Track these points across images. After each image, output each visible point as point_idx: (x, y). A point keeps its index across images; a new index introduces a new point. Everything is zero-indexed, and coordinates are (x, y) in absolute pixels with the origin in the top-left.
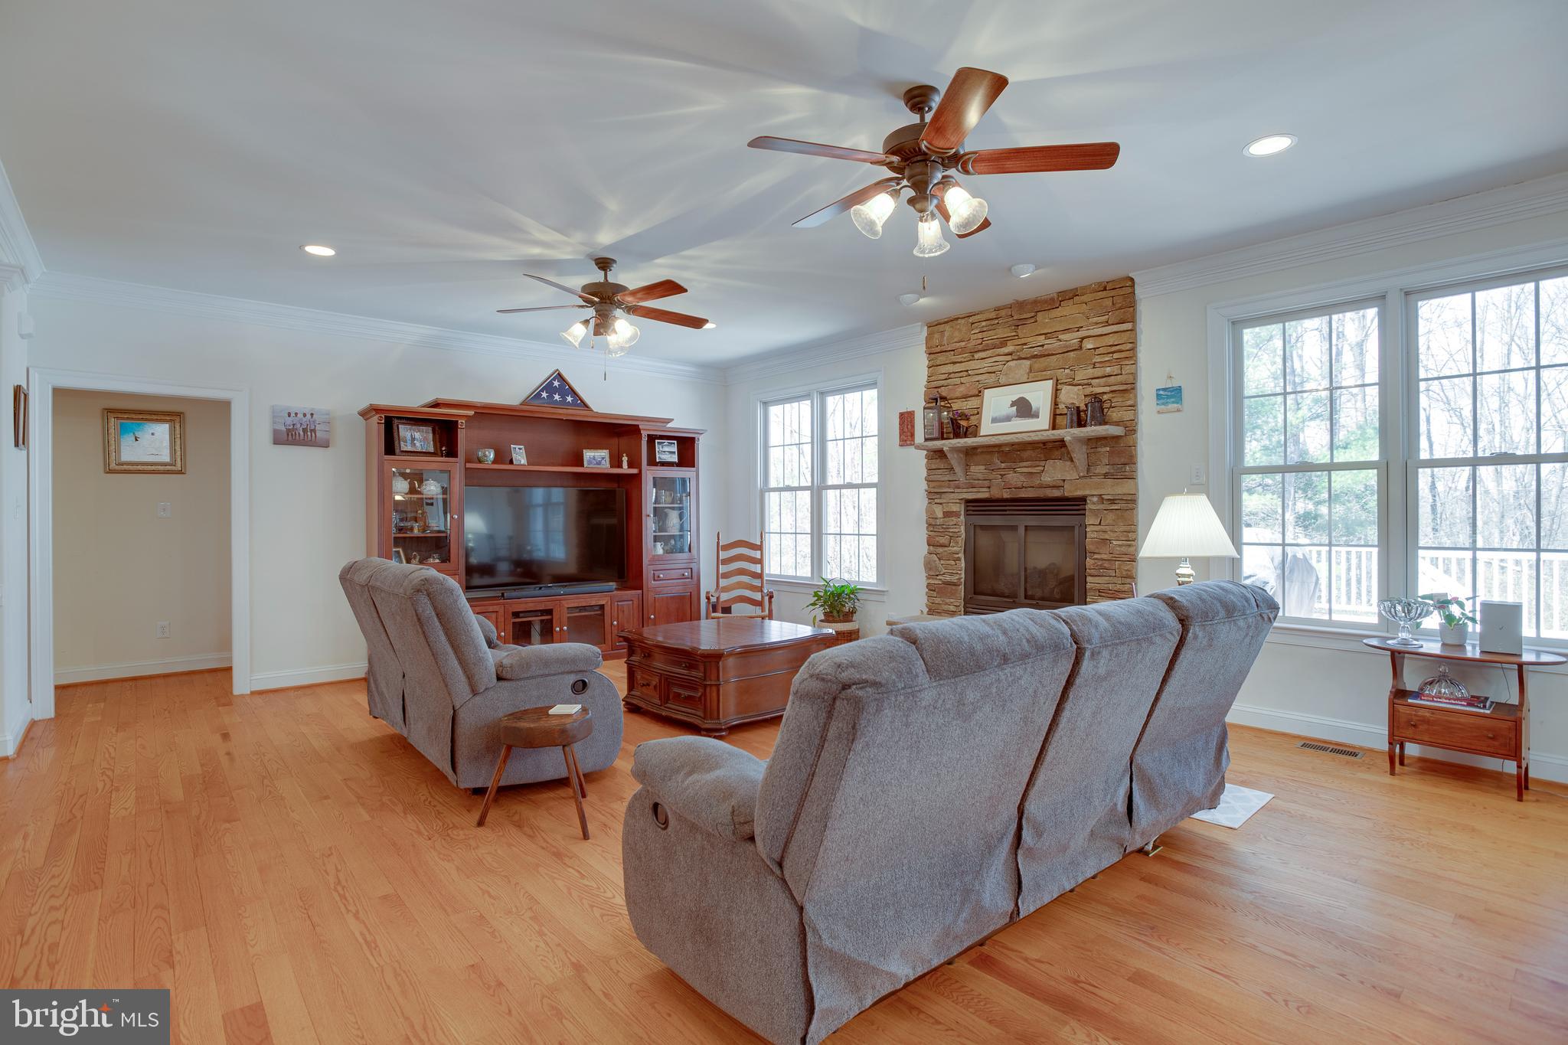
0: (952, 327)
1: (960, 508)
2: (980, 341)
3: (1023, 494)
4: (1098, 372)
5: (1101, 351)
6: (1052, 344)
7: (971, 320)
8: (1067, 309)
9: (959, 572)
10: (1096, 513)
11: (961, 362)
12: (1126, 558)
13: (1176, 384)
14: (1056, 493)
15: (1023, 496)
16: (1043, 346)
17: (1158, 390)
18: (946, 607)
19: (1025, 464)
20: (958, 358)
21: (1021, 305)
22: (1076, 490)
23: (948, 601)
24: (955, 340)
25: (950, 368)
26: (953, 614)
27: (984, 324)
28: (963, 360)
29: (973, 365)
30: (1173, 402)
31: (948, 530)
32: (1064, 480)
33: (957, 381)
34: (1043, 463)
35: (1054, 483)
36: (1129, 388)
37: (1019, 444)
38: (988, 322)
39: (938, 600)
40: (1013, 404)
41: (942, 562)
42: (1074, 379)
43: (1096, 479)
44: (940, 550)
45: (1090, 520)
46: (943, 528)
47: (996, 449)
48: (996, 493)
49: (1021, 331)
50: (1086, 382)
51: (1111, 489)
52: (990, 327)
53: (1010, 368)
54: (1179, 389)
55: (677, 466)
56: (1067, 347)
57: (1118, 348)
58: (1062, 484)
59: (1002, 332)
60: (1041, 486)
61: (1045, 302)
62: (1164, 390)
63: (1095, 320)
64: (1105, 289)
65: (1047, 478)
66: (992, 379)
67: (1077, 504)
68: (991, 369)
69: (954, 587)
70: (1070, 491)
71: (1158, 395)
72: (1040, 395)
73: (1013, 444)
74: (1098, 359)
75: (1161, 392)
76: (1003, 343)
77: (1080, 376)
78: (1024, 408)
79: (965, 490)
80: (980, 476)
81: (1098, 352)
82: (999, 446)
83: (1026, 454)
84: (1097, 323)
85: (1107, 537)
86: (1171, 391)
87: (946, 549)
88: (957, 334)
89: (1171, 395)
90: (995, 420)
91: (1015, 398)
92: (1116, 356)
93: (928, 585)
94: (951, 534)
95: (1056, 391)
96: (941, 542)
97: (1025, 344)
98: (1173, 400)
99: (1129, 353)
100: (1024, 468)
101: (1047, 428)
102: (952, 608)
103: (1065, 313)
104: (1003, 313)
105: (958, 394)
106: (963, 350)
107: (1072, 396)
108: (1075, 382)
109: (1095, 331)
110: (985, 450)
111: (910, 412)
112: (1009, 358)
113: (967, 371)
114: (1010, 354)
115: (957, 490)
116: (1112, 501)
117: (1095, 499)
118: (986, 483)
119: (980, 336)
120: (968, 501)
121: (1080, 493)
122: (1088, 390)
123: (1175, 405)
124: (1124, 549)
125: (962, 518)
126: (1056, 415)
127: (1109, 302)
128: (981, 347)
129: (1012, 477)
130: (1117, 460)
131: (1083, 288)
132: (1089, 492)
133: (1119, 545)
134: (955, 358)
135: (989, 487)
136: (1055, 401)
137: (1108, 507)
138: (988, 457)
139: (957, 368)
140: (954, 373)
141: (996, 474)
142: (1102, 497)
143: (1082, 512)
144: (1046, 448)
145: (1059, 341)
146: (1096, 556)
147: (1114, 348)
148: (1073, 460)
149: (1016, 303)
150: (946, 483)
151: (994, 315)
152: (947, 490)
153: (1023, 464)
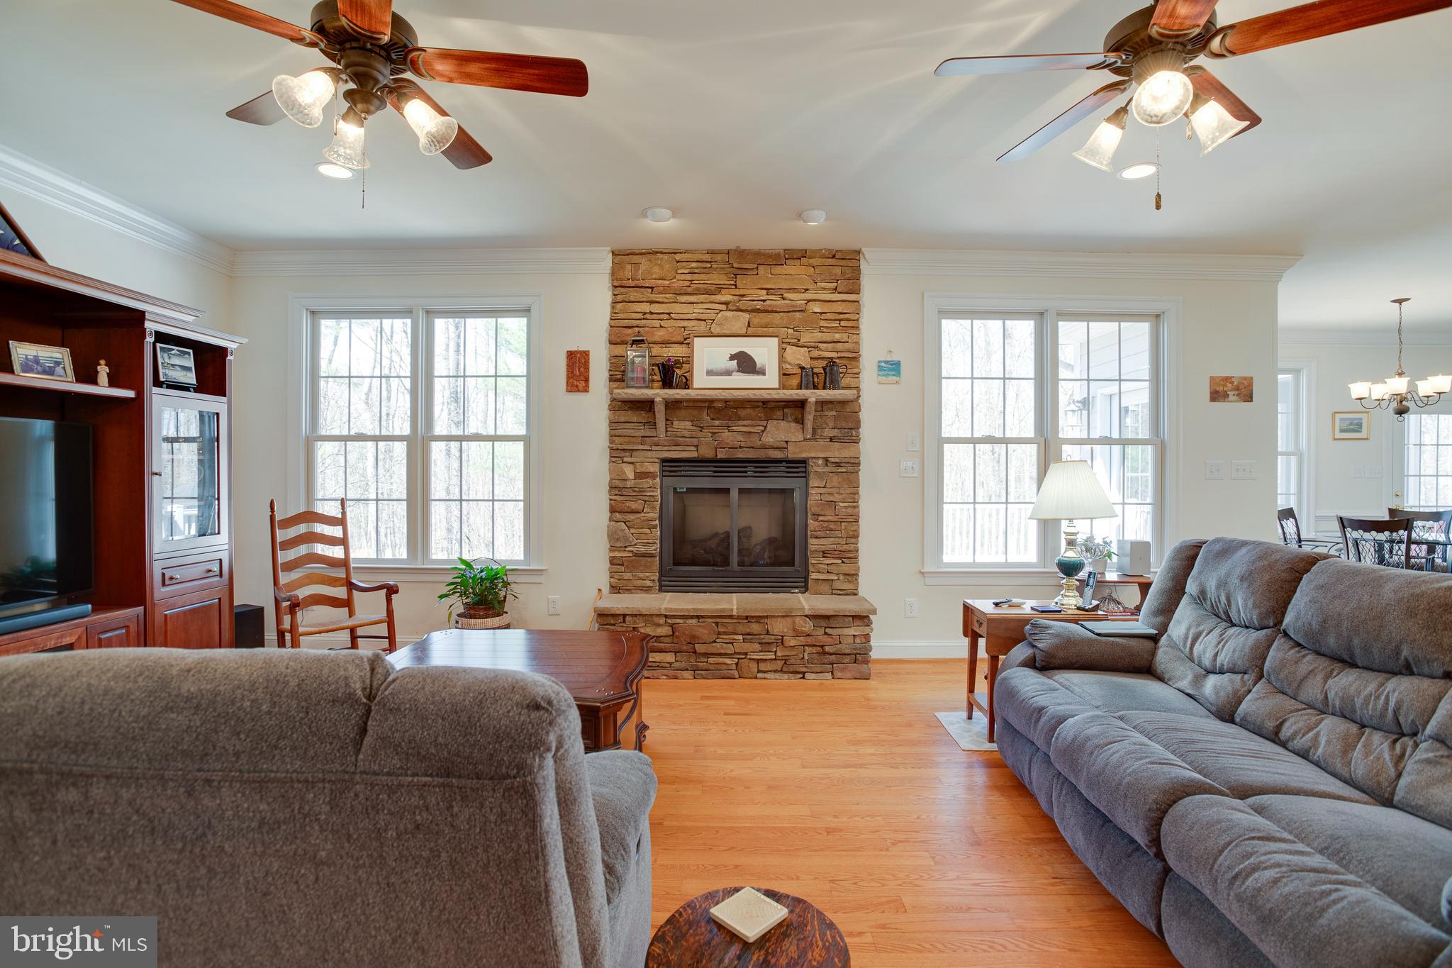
0: (650, 261)
1: (655, 468)
2: (687, 283)
3: (741, 455)
4: (827, 337)
5: (829, 316)
6: (775, 301)
7: (678, 257)
8: (792, 269)
9: (652, 541)
10: (820, 475)
11: (663, 303)
12: (851, 519)
13: (895, 358)
14: (777, 455)
15: (741, 456)
16: (764, 301)
17: (879, 362)
18: (639, 583)
19: (745, 422)
20: (660, 298)
21: (741, 254)
22: (801, 452)
23: (641, 575)
24: (654, 276)
25: (646, 307)
26: (647, 590)
27: (694, 265)
28: (666, 301)
29: (677, 308)
30: (894, 375)
31: (643, 494)
32: (787, 442)
33: (657, 323)
34: (764, 423)
35: (778, 444)
36: (854, 357)
37: (735, 401)
38: (700, 264)
39: (628, 576)
40: (732, 358)
41: (633, 531)
42: (799, 340)
43: (821, 442)
44: (631, 517)
45: (814, 482)
46: (634, 491)
47: (707, 405)
48: (707, 452)
49: (741, 281)
50: (813, 344)
51: (837, 452)
52: (703, 270)
53: (726, 318)
54: (898, 364)
55: (195, 392)
56: (793, 306)
57: (846, 316)
58: (785, 445)
59: (717, 278)
60: (764, 447)
61: (770, 256)
62: (886, 362)
63: (823, 285)
64: (835, 257)
65: (768, 439)
66: (702, 327)
67: (799, 467)
68: (701, 317)
69: (649, 559)
70: (793, 453)
71: (879, 366)
72: (764, 351)
73: (726, 401)
74: (823, 323)
75: (883, 364)
76: (719, 289)
77: (806, 337)
78: (745, 363)
79: (666, 448)
80: (686, 433)
81: (823, 317)
82: (712, 401)
83: (742, 413)
84: (825, 289)
85: (831, 498)
86: (892, 365)
87: (639, 515)
88: (656, 269)
89: (892, 368)
90: (710, 373)
91: (734, 351)
92: (843, 323)
93: (613, 561)
94: (646, 498)
95: (782, 351)
96: (633, 507)
97: (743, 296)
98: (893, 373)
99: (851, 323)
100: (740, 427)
101: (777, 386)
102: (648, 583)
103: (791, 272)
104: (719, 257)
105: (656, 338)
106: (666, 290)
107: (798, 356)
108: (801, 343)
109: (819, 299)
110: (691, 404)
111: (584, 352)
112: (724, 307)
113: (669, 314)
114: (726, 303)
115: (655, 448)
116: (838, 464)
117: (820, 462)
118: (695, 441)
119: (689, 277)
120: (664, 461)
121: (804, 455)
122: (815, 353)
123: (895, 378)
124: (850, 511)
125: (658, 479)
126: (784, 374)
127: (838, 270)
128: (689, 290)
129: (726, 436)
130: (844, 424)
131: (813, 251)
132: (813, 455)
133: (845, 507)
134: (653, 297)
135: (697, 446)
136: (782, 359)
137: (835, 470)
138: (695, 412)
139: (656, 308)
140: (651, 313)
141: (706, 432)
142: (826, 460)
143: (805, 474)
144: (767, 408)
145: (783, 299)
146: (821, 518)
147: (842, 316)
148: (800, 421)
149: (735, 250)
150: (639, 440)
151: (707, 257)
152: (641, 447)
153: (741, 423)
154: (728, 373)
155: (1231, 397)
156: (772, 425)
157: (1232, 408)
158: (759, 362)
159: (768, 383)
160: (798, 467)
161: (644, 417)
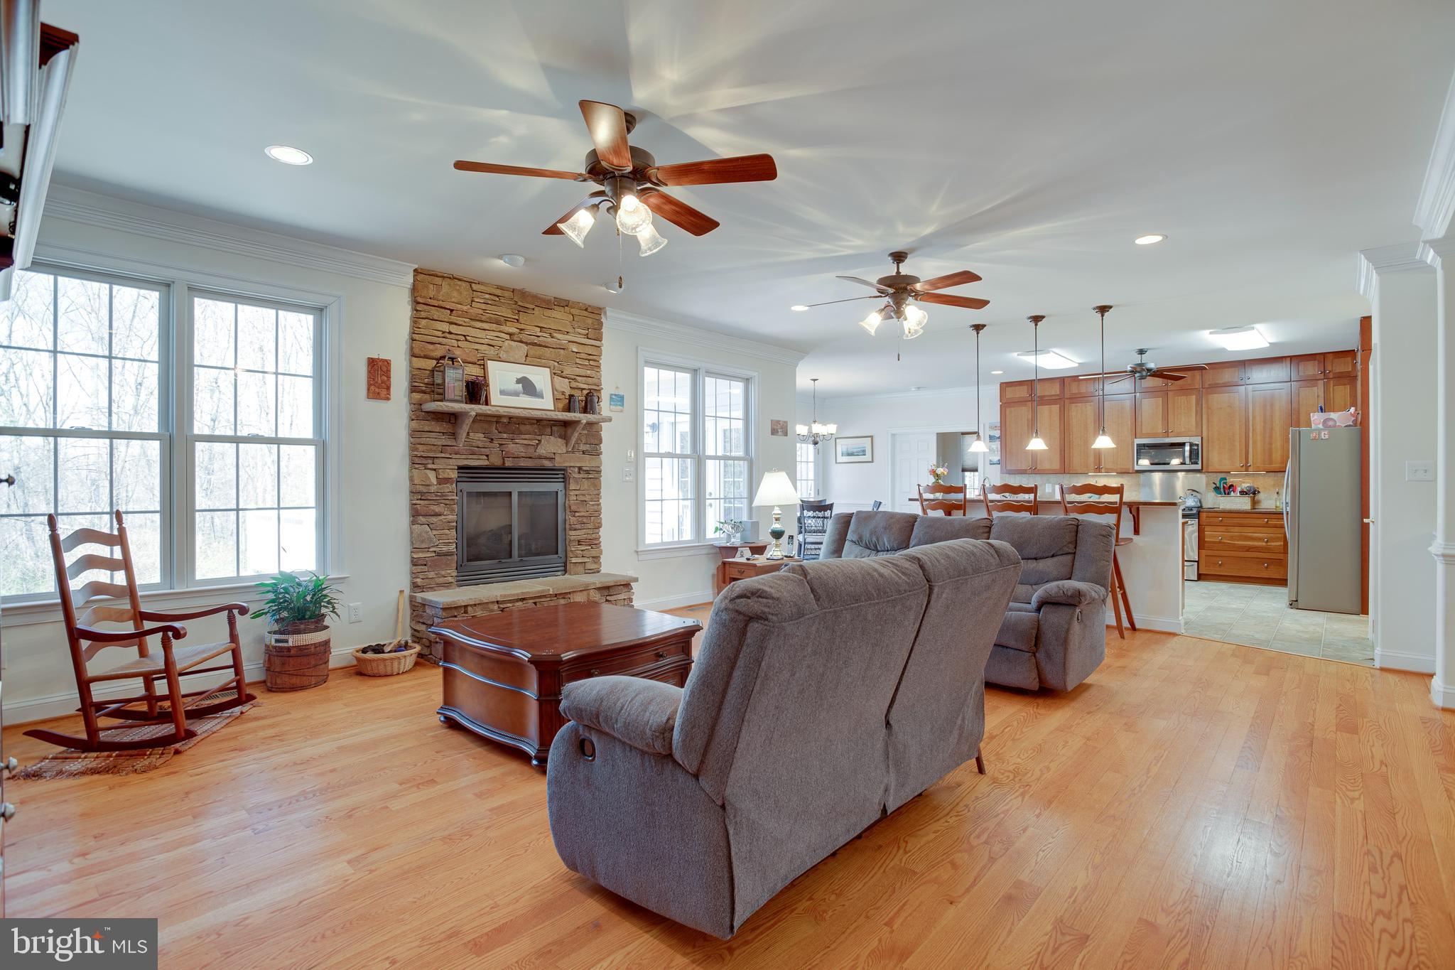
0: (450, 285)
1: (454, 475)
2: (481, 312)
3: (523, 463)
4: (582, 372)
5: (582, 356)
6: (546, 338)
7: (474, 287)
8: (558, 314)
9: (449, 542)
10: (576, 480)
11: (460, 325)
12: (596, 514)
13: (621, 393)
14: (547, 464)
15: (522, 465)
16: (538, 336)
17: (611, 395)
18: (441, 580)
19: (527, 436)
20: (459, 321)
21: (524, 294)
22: (564, 462)
23: (443, 573)
24: (453, 300)
25: (445, 327)
26: (447, 585)
27: (487, 296)
28: (464, 324)
29: (472, 332)
30: (620, 405)
31: (446, 498)
32: (554, 454)
33: (454, 342)
34: (539, 438)
35: (549, 456)
36: (598, 390)
37: (517, 418)
38: (492, 297)
39: (431, 575)
40: (518, 381)
41: (435, 532)
42: (562, 372)
43: (578, 455)
44: (434, 519)
45: (572, 486)
46: (437, 496)
47: (495, 419)
48: (496, 461)
49: (523, 317)
50: (573, 377)
51: (587, 462)
52: (494, 303)
53: (510, 346)
54: (622, 397)
56: (559, 345)
57: (593, 357)
58: (553, 456)
59: (506, 312)
60: (540, 458)
61: (544, 301)
62: (616, 395)
63: (579, 330)
64: (586, 310)
65: (542, 451)
66: (492, 351)
67: (562, 474)
68: (491, 342)
69: (449, 558)
70: (559, 463)
71: (611, 398)
72: (541, 378)
73: (510, 418)
74: (578, 361)
75: (614, 397)
76: (506, 321)
77: (567, 371)
78: (528, 387)
79: (464, 457)
80: (480, 444)
81: (578, 355)
82: (499, 417)
83: (523, 428)
84: (580, 334)
85: (583, 499)
86: (619, 397)
87: (440, 518)
88: (455, 294)
89: (618, 399)
90: (503, 393)
91: (520, 376)
92: (591, 363)
93: (414, 563)
94: (447, 502)
95: (553, 380)
96: (437, 511)
97: (523, 330)
98: (620, 403)
99: (593, 361)
100: (521, 440)
101: (552, 408)
102: (450, 579)
103: (557, 317)
104: (507, 294)
106: (464, 314)
107: (564, 386)
108: (564, 375)
109: (571, 339)
110: (489, 419)
111: (386, 361)
112: (508, 337)
113: (464, 336)
114: (511, 334)
115: (454, 456)
116: (587, 472)
117: (576, 470)
118: (486, 451)
119: (484, 306)
120: (460, 468)
121: (566, 465)
122: (574, 384)
123: (620, 407)
124: (596, 507)
125: (454, 485)
126: (556, 400)
127: (590, 321)
128: (483, 318)
129: (512, 448)
130: (593, 441)
131: (574, 303)
132: (572, 465)
133: (593, 505)
134: (454, 319)
135: (487, 456)
136: (554, 389)
137: (586, 476)
138: (486, 426)
139: (454, 329)
140: (450, 333)
141: (496, 443)
142: (580, 468)
143: (565, 480)
144: (541, 425)
145: (552, 337)
146: (577, 514)
147: (591, 357)
148: (566, 438)
149: (519, 290)
150: (440, 449)
151: (498, 292)
152: (443, 455)
153: (523, 436)
154: (516, 394)
155: (780, 433)
156: (544, 439)
157: (779, 439)
158: (538, 386)
159: (545, 404)
160: (558, 474)
161: (445, 428)
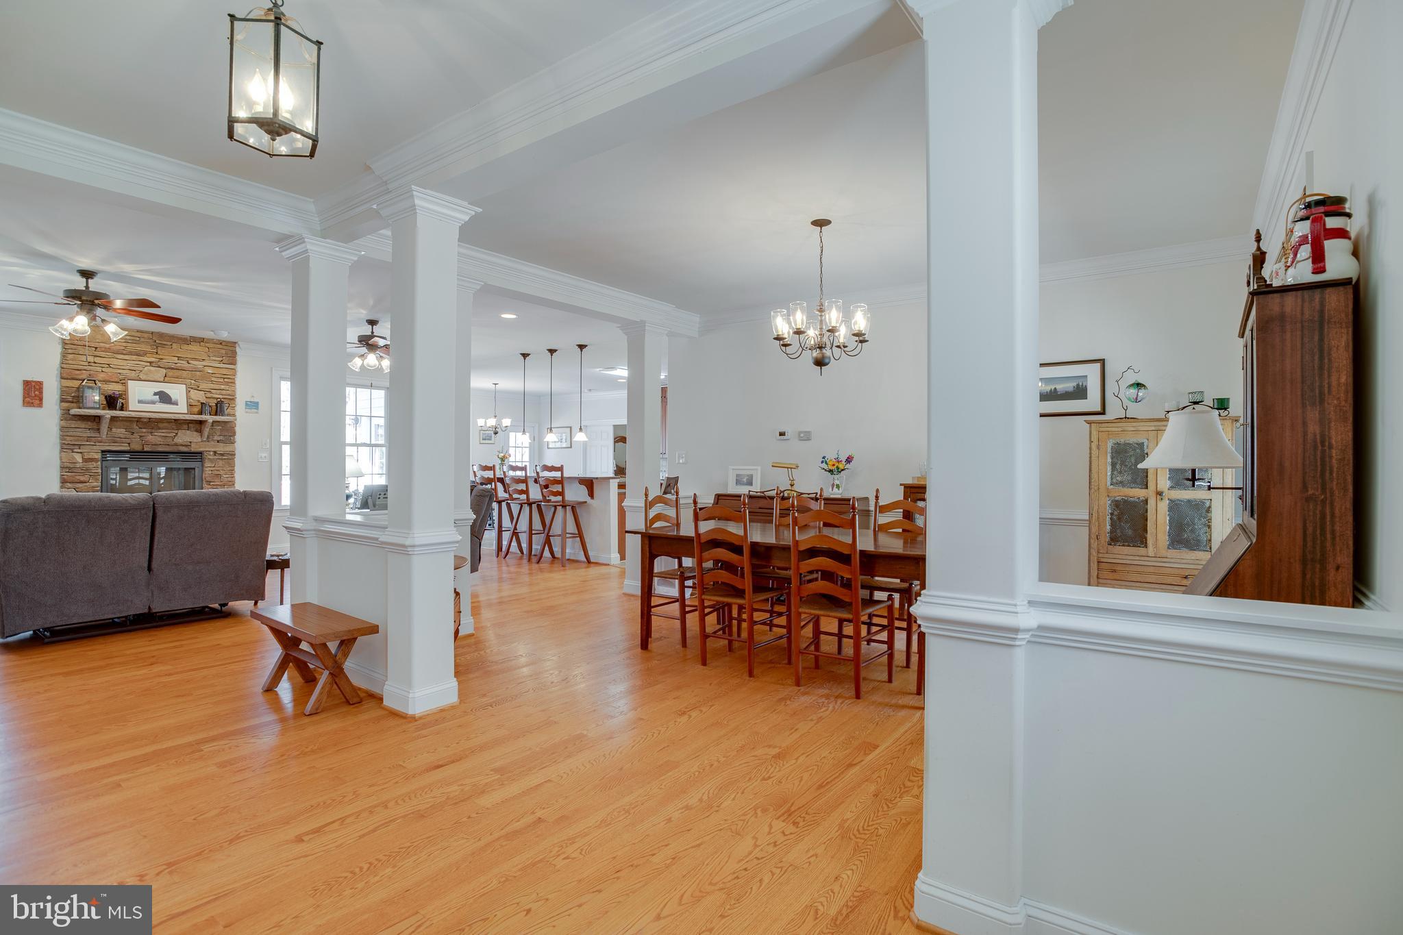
1: (99, 456)
2: (123, 348)
3: (160, 449)
4: (216, 386)
5: (217, 375)
6: (183, 364)
8: (194, 347)
10: (211, 460)
11: (104, 357)
12: (231, 483)
13: (256, 400)
14: (184, 449)
16: (176, 363)
17: (246, 402)
19: (163, 431)
20: (103, 354)
21: (161, 335)
22: (200, 447)
24: (97, 341)
25: (91, 359)
27: (128, 337)
28: (107, 356)
29: (115, 361)
31: (91, 471)
32: (190, 442)
33: (100, 369)
34: (176, 431)
35: (185, 443)
36: (232, 399)
37: (156, 418)
38: (132, 338)
40: (155, 394)
43: (212, 443)
44: (80, 485)
45: (207, 464)
46: (82, 470)
47: (136, 419)
48: (136, 447)
49: (161, 351)
50: (208, 390)
51: (221, 448)
52: (135, 342)
53: (150, 371)
54: (257, 403)
56: (195, 368)
57: (229, 376)
58: (189, 444)
59: (145, 347)
60: (176, 445)
62: (251, 402)
63: (214, 358)
64: (221, 344)
65: (178, 440)
66: (133, 374)
67: (198, 456)
68: (133, 368)
70: (194, 448)
71: (246, 404)
72: (177, 391)
73: (150, 418)
74: (214, 379)
75: (248, 403)
76: (145, 354)
77: (203, 386)
78: (164, 398)
79: (106, 444)
80: (122, 436)
81: (213, 375)
82: (139, 418)
83: (161, 425)
84: (215, 360)
85: (218, 473)
86: (254, 403)
87: (85, 484)
89: (253, 405)
90: (140, 402)
91: (157, 390)
92: (226, 380)
94: (89, 474)
95: (188, 392)
96: (82, 480)
97: (161, 359)
98: (254, 407)
99: (230, 380)
100: (159, 433)
101: (186, 412)
103: (193, 349)
104: (146, 335)
106: (107, 350)
107: (198, 396)
108: (199, 388)
109: (212, 364)
110: (127, 419)
111: (38, 382)
112: (148, 364)
113: (108, 364)
114: (151, 363)
115: (97, 444)
116: (222, 455)
117: (212, 453)
118: (128, 441)
120: (104, 451)
121: (201, 450)
122: (209, 395)
123: (255, 410)
124: (229, 479)
125: (99, 463)
126: (190, 405)
127: (224, 352)
128: (124, 352)
129: (150, 437)
130: (226, 434)
131: (208, 339)
132: (207, 450)
133: (227, 478)
134: (97, 353)
135: (129, 444)
136: (188, 398)
137: (220, 457)
138: (128, 424)
139: (97, 360)
140: (95, 363)
141: (136, 435)
142: (215, 453)
143: (202, 460)
144: (178, 424)
145: (189, 363)
146: (212, 484)
147: (225, 376)
148: (200, 431)
149: (158, 333)
150: (86, 439)
151: (139, 334)
152: (88, 443)
153: (160, 431)
154: (153, 403)
156: (180, 433)
158: (174, 397)
159: (180, 409)
161: (90, 425)
